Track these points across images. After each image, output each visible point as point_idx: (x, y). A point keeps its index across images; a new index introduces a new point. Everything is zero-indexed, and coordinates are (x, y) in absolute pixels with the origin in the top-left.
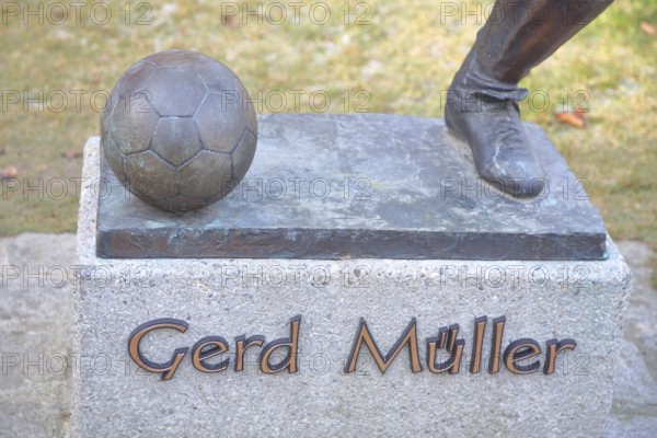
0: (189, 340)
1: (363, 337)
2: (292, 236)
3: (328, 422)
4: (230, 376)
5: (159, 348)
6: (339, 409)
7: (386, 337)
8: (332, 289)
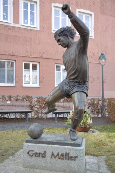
0: (34, 153)
1: (53, 154)
2: (45, 142)
3: (49, 165)
4: (38, 157)
5: (31, 153)
6: (50, 163)
7: (55, 154)
8: (49, 148)
